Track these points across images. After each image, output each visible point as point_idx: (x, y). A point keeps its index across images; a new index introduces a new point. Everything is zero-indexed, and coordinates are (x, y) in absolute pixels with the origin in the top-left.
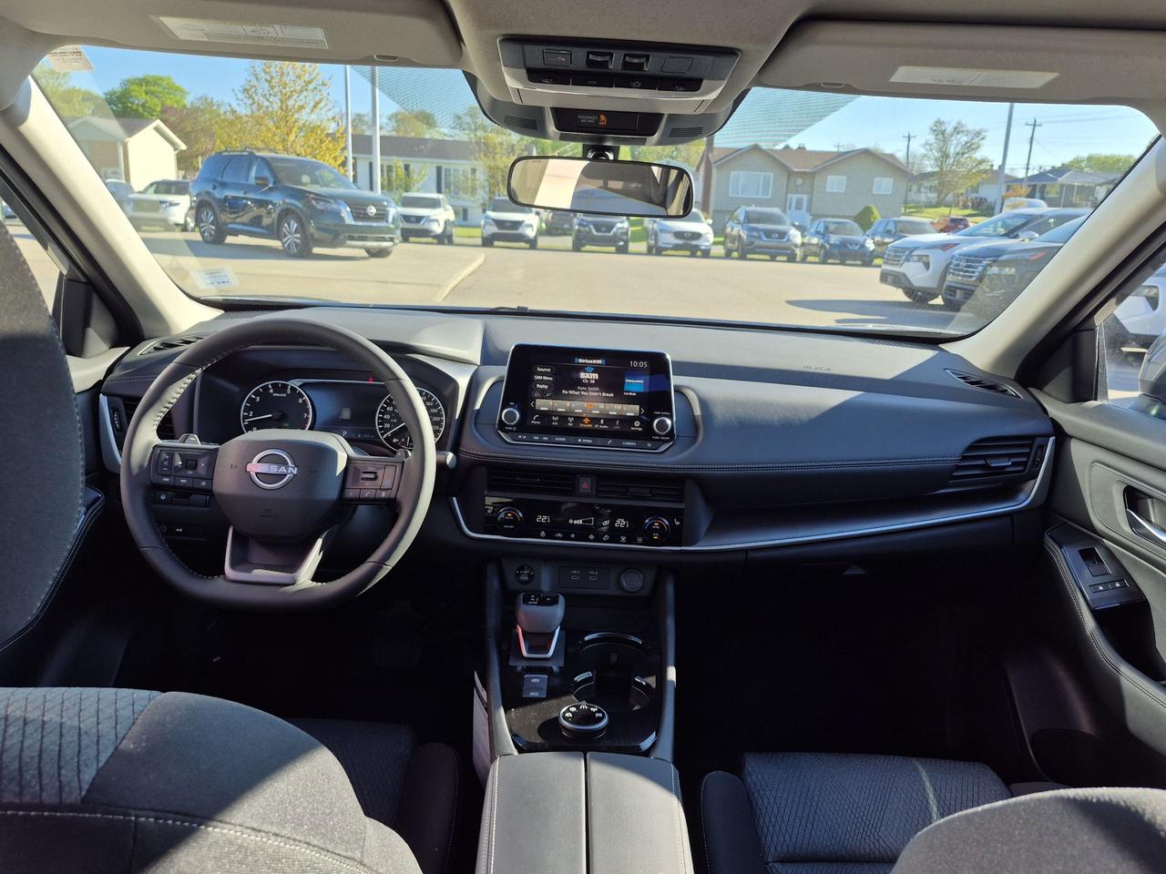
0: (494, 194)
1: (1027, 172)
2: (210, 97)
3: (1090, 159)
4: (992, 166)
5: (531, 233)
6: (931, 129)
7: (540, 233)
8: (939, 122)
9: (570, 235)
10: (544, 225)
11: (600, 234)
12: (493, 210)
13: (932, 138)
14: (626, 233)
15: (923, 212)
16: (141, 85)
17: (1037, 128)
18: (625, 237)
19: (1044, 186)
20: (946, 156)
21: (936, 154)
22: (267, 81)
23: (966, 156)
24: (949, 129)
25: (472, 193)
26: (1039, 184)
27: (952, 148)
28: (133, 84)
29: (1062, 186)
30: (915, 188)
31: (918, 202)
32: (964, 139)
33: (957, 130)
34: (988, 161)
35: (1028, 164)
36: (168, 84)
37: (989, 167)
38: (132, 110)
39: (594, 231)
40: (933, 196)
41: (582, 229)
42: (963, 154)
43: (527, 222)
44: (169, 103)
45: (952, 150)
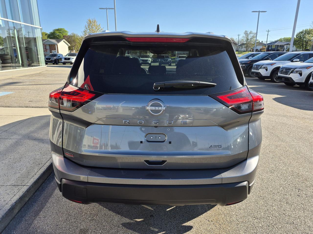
0: (141, 54)
1: (267, 43)
2: (74, 33)
3: (284, 38)
4: (259, 41)
5: (150, 62)
6: (244, 33)
7: (152, 62)
8: (246, 31)
9: (158, 62)
10: (152, 60)
11: (165, 62)
12: (141, 58)
13: (244, 35)
14: (171, 61)
15: (242, 53)
16: (58, 31)
17: (269, 32)
18: (170, 62)
19: (272, 46)
20: (248, 39)
21: (245, 39)
22: (89, 29)
23: (253, 39)
24: (249, 33)
25: (136, 54)
26: (271, 45)
27: (249, 37)
28: (56, 30)
29: (276, 45)
30: (241, 47)
31: (241, 51)
32: (252, 35)
33: (251, 33)
34: (258, 40)
35: (267, 41)
36: (63, 30)
37: (258, 42)
38: (56, 37)
39: (163, 61)
40: (245, 49)
41: (161, 61)
42: (252, 39)
43: (149, 60)
44: (64, 35)
45: (249, 38)
